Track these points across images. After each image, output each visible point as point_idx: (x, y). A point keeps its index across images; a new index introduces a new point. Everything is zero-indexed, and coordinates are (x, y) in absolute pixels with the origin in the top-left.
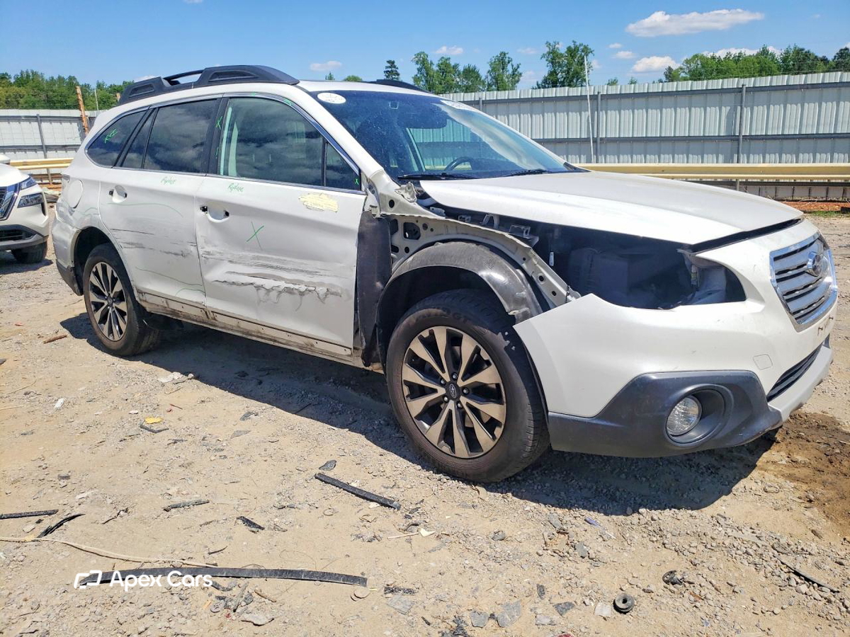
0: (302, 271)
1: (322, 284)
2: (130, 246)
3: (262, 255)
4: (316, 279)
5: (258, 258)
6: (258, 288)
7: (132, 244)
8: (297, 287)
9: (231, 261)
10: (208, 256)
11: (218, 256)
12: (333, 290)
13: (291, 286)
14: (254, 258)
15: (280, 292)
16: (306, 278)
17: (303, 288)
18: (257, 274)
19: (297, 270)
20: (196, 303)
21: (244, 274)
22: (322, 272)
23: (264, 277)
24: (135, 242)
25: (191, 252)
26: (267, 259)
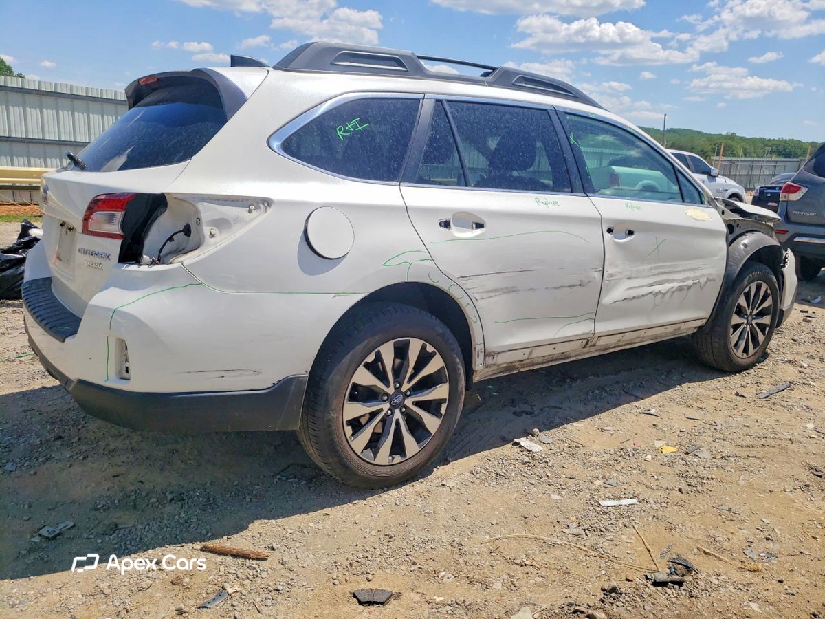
0: (689, 270)
1: (703, 276)
2: (493, 294)
3: (659, 265)
4: (699, 273)
5: (655, 268)
6: (656, 294)
7: (496, 290)
8: (686, 283)
9: (629, 278)
10: (610, 279)
11: (619, 276)
12: (710, 278)
13: (682, 284)
14: (651, 269)
15: (673, 292)
16: (691, 274)
17: (690, 283)
18: (654, 282)
19: (684, 270)
20: (584, 334)
21: (643, 286)
22: (703, 267)
23: (659, 283)
24: (503, 287)
25: (595, 278)
26: (663, 267)
